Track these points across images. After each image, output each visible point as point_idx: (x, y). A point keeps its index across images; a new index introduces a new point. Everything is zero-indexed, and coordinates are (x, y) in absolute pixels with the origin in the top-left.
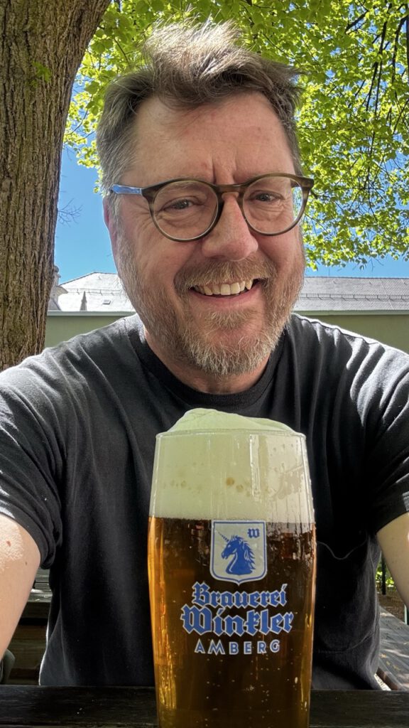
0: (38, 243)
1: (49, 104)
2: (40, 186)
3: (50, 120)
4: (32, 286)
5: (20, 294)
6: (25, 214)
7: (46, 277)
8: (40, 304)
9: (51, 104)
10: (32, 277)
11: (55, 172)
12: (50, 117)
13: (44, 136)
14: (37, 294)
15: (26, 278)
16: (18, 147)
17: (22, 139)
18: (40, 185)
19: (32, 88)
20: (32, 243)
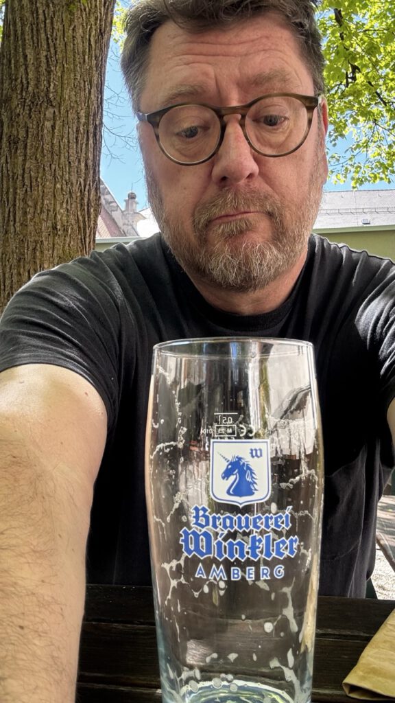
0: (84, 171)
1: (89, 27)
2: (82, 113)
3: (90, 44)
4: (79, 213)
5: (67, 222)
6: (69, 142)
7: (93, 204)
8: (88, 231)
9: (91, 28)
10: (79, 205)
11: (98, 97)
12: (90, 40)
13: (84, 61)
14: (84, 221)
15: (73, 206)
16: (59, 74)
17: (63, 65)
18: (83, 111)
19: (71, 13)
20: (77, 172)
